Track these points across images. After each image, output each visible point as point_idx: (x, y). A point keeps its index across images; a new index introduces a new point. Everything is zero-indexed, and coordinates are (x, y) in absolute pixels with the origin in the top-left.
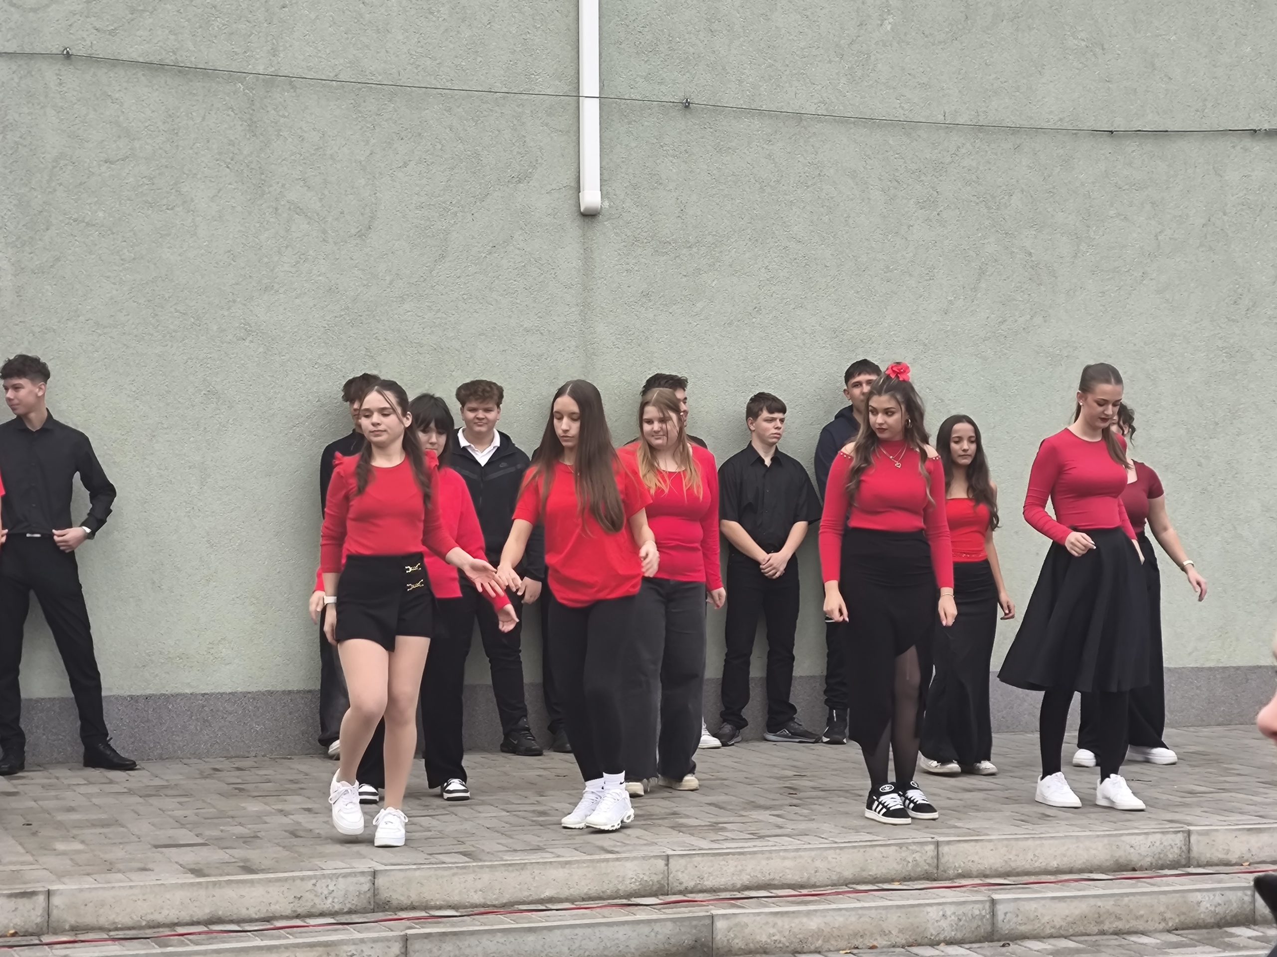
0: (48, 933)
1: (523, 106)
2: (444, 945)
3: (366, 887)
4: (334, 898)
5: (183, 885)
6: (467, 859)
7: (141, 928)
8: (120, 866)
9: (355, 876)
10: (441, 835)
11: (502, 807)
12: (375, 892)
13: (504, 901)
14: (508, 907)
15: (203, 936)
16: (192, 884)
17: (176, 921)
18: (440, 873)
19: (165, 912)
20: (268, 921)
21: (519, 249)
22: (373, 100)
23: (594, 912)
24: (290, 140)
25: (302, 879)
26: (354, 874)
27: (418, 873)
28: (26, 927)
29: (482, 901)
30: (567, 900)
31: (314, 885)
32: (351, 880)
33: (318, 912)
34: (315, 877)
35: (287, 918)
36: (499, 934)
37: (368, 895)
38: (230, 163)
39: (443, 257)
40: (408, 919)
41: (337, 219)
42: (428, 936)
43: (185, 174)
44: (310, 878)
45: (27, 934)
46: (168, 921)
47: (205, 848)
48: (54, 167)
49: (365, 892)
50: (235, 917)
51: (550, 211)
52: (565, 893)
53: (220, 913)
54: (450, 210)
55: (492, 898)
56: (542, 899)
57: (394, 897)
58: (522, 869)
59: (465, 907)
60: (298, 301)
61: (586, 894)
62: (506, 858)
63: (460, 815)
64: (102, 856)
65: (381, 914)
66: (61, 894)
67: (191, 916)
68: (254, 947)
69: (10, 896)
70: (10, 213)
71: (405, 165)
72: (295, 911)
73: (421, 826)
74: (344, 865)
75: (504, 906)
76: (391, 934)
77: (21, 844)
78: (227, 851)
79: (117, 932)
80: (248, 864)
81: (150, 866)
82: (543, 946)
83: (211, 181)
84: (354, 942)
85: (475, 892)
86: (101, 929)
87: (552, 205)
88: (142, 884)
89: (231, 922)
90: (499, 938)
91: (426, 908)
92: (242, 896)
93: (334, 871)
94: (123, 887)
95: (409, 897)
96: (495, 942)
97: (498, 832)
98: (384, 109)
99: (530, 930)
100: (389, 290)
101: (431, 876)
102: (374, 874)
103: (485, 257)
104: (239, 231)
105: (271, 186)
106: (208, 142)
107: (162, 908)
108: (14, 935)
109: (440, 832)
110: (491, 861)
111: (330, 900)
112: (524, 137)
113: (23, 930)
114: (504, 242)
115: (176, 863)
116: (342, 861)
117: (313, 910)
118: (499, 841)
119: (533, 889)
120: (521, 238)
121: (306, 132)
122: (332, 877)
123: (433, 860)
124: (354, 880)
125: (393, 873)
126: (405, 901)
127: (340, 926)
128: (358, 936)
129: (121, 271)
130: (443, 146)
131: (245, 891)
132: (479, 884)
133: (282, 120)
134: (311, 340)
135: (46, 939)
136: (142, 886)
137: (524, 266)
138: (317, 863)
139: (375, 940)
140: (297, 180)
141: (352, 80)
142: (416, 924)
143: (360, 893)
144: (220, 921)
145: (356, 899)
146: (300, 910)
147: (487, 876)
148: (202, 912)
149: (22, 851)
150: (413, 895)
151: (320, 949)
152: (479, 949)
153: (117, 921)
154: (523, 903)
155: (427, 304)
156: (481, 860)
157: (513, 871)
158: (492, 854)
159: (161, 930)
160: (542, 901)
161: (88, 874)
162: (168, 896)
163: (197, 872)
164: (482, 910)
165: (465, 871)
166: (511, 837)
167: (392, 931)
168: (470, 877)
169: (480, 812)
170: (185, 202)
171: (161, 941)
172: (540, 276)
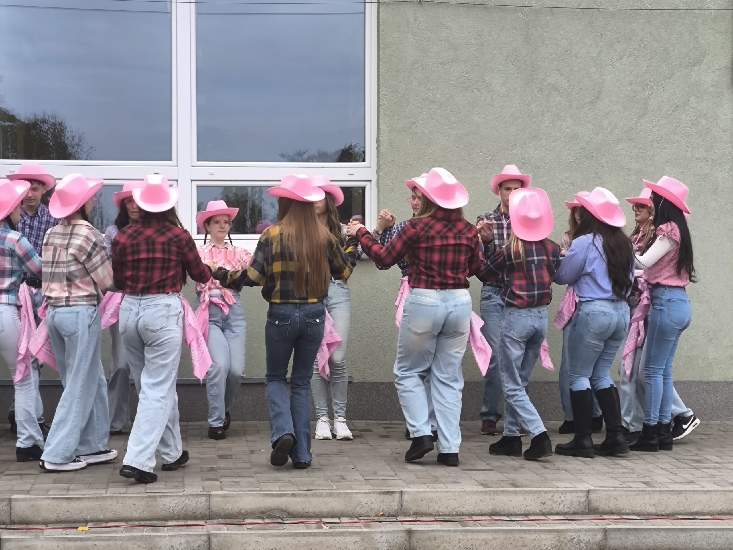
0: (401, 516)
1: (697, 17)
2: (629, 536)
3: (583, 499)
4: (564, 504)
5: (476, 492)
6: (645, 486)
7: (453, 515)
8: (442, 480)
9: (577, 492)
10: (632, 471)
11: (673, 456)
12: (589, 502)
13: (668, 512)
14: (671, 516)
15: (487, 522)
16: (481, 491)
17: (473, 513)
18: (628, 493)
19: (466, 507)
20: (526, 516)
21: (693, 108)
22: (602, 19)
23: (724, 522)
24: (550, 46)
25: (545, 492)
26: (576, 491)
27: (615, 493)
28: (389, 511)
29: (655, 511)
30: (708, 514)
31: (553, 496)
32: (574, 494)
33: (555, 512)
34: (553, 491)
35: (537, 515)
36: (663, 532)
37: (585, 504)
38: (514, 62)
39: (644, 115)
40: (608, 519)
41: (578, 93)
42: (619, 530)
43: (487, 69)
44: (550, 492)
45: (389, 515)
46: (467, 512)
47: (491, 472)
48: (412, 68)
49: (583, 502)
50: (506, 512)
51: (714, 83)
52: (707, 509)
53: (498, 509)
54: (649, 85)
55: (660, 510)
56: (693, 513)
57: (601, 506)
58: (680, 494)
59: (644, 515)
60: (553, 144)
61: (720, 511)
62: (670, 486)
63: (646, 460)
64: (432, 473)
65: (592, 516)
66: (408, 494)
67: (481, 510)
68: (516, 530)
69: (380, 493)
70: (386, 96)
71: (621, 58)
72: (541, 511)
73: (621, 465)
74: (570, 486)
75: (668, 515)
76: (597, 527)
77: (388, 465)
78: (504, 474)
79: (440, 517)
80: (515, 482)
81: (459, 480)
82: (690, 540)
83: (503, 73)
84: (575, 531)
85: (650, 506)
86: (430, 515)
87: (716, 79)
88: (453, 490)
89: (504, 515)
90: (663, 533)
91: (620, 514)
92: (510, 501)
93: (564, 489)
94: (443, 492)
95: (609, 507)
96: (660, 536)
97: (668, 471)
98: (608, 24)
99: (682, 530)
100: (610, 136)
101: (623, 495)
102: (588, 491)
103: (671, 114)
104: (518, 103)
105: (538, 74)
106: (501, 49)
107: (465, 505)
108: (382, 515)
109: (632, 469)
110: (660, 487)
111: (562, 506)
112: (698, 37)
113: (387, 513)
114: (683, 104)
115: (474, 479)
116: (570, 483)
117: (552, 511)
118: (668, 477)
119: (686, 506)
120: (695, 101)
121: (560, 41)
122: (563, 492)
123: (624, 485)
124: (576, 494)
125: (599, 492)
126: (607, 509)
127: (567, 521)
128: (577, 527)
129: (449, 129)
130: (645, 45)
131: (512, 497)
132: (652, 502)
133: (545, 34)
134: (561, 168)
135: (400, 519)
136: (453, 492)
137: (696, 119)
138: (556, 484)
139: (587, 530)
140: (554, 70)
141: (590, 7)
142: (613, 522)
143: (580, 503)
144: (498, 514)
145: (577, 506)
146: (544, 511)
147: (657, 497)
148: (488, 507)
149: (389, 469)
150: (612, 505)
151: (555, 533)
152: (651, 539)
153: (439, 510)
154: (680, 514)
155: (634, 144)
156: (654, 487)
157: (674, 494)
158: (662, 484)
159: (464, 517)
160: (692, 514)
161: (424, 484)
162: (468, 498)
163: (485, 485)
164: (655, 517)
165: (643, 493)
166: (675, 474)
167: (598, 525)
168: (647, 497)
169: (659, 459)
170: (487, 86)
171: (463, 523)
172: (706, 125)
